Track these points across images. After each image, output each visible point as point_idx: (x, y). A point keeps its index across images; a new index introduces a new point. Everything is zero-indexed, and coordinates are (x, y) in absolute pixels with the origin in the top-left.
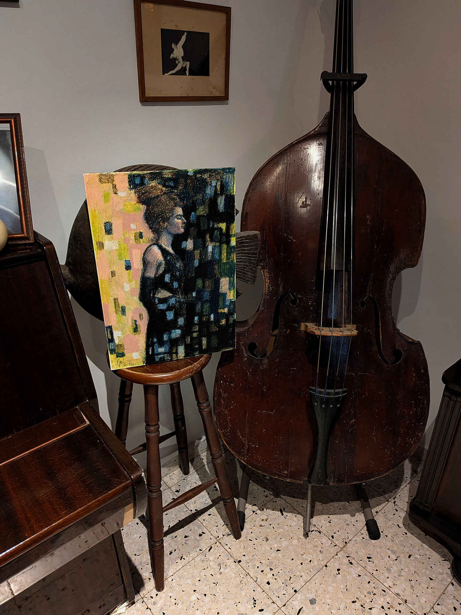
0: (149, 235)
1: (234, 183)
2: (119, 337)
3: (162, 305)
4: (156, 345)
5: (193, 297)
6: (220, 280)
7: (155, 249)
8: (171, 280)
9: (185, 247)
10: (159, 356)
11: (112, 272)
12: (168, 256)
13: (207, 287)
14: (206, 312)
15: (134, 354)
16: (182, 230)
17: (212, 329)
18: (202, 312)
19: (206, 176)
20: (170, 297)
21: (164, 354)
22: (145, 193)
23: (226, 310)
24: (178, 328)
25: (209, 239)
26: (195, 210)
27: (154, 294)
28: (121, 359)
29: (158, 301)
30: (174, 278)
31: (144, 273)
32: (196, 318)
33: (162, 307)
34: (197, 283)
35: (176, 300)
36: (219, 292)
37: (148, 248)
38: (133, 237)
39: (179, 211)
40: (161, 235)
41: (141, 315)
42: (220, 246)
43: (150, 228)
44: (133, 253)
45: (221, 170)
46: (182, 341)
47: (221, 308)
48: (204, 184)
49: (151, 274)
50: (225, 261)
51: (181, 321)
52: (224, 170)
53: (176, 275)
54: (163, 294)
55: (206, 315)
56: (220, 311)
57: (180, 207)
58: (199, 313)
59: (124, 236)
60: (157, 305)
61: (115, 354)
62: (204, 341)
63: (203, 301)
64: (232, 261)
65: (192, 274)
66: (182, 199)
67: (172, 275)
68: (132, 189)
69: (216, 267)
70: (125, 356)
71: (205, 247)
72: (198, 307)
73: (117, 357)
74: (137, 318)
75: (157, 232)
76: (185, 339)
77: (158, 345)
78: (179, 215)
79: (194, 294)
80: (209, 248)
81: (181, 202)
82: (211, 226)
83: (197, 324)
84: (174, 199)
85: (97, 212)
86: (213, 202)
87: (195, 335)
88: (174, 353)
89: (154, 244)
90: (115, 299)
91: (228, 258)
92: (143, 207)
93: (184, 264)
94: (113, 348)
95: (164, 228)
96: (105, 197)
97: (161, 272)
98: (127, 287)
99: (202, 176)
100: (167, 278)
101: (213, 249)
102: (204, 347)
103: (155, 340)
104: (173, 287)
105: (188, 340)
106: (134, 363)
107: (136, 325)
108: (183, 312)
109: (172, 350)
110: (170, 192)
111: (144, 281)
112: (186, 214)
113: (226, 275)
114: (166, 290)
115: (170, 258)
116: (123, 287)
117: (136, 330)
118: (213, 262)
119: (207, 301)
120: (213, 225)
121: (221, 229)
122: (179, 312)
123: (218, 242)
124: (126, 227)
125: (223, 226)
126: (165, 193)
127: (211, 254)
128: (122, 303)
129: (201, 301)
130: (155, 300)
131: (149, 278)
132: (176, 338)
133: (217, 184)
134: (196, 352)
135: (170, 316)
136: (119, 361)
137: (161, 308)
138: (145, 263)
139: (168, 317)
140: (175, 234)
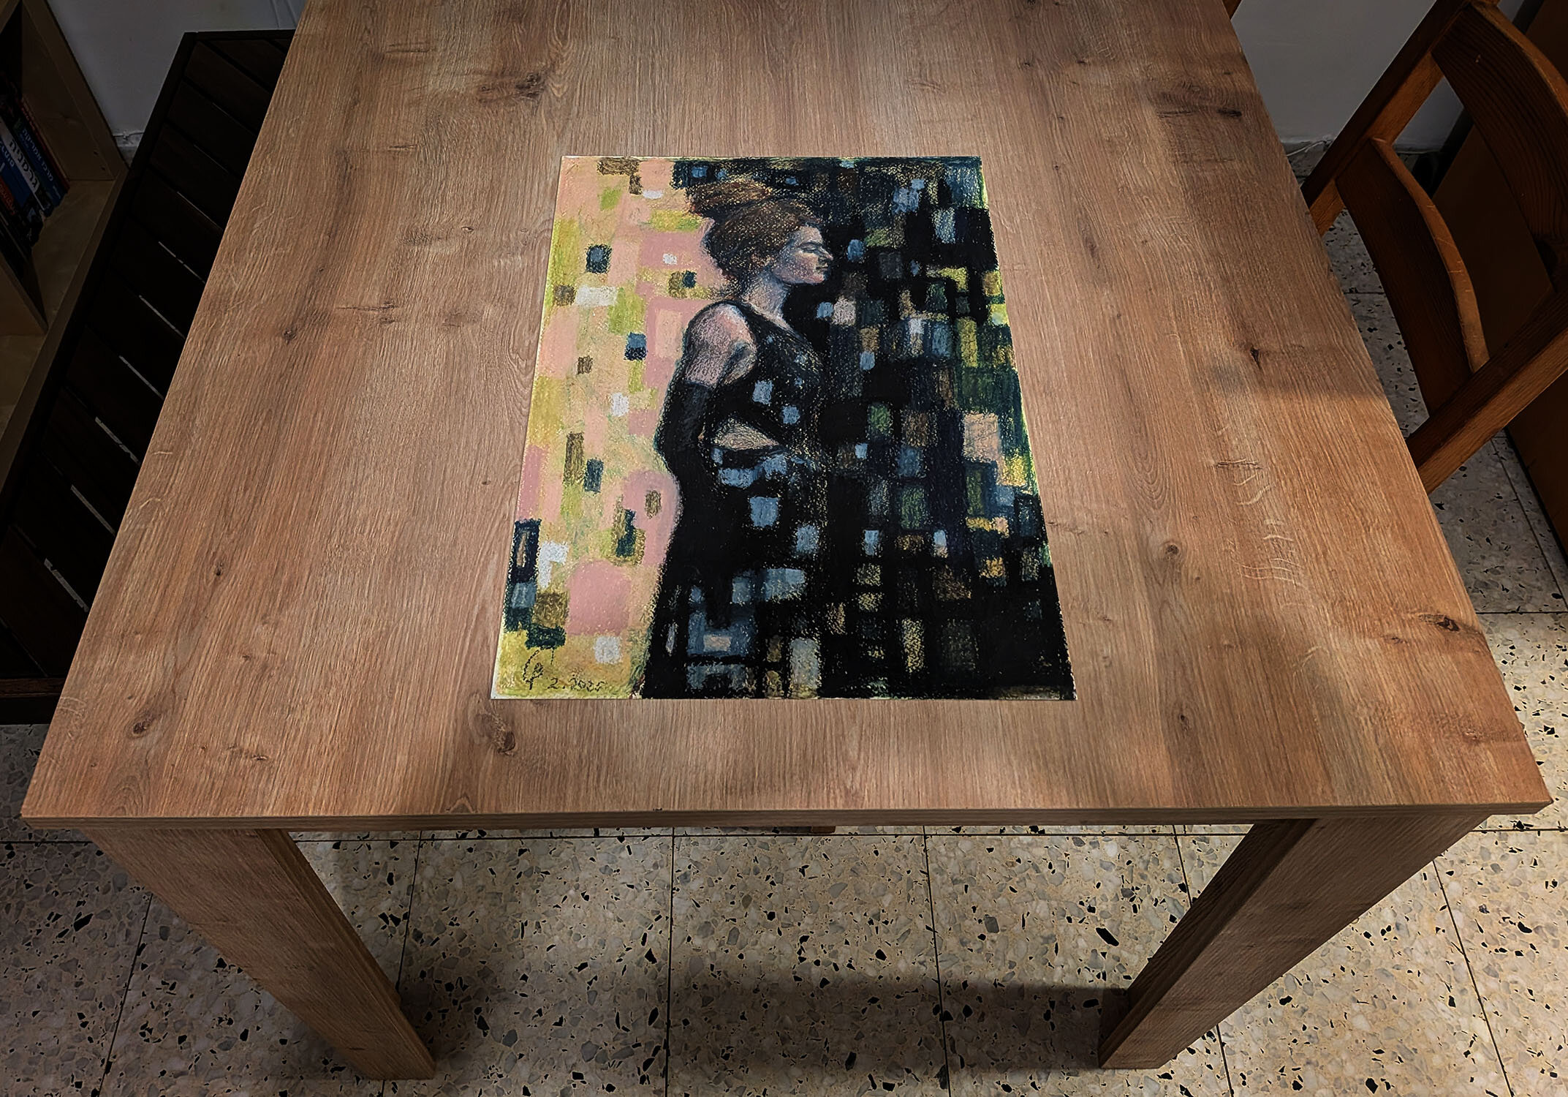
0: (712, 279)
1: (981, 187)
2: (556, 565)
3: (734, 472)
4: (698, 618)
5: (855, 461)
6: (961, 417)
7: (731, 313)
8: (774, 397)
9: (828, 317)
10: (707, 670)
11: (581, 360)
12: (768, 334)
13: (912, 436)
14: (911, 519)
15: (600, 640)
16: (821, 277)
17: (945, 591)
18: (895, 516)
19: (892, 170)
20: (766, 451)
21: (727, 660)
22: (716, 194)
23: (1001, 525)
24: (796, 564)
25: (909, 304)
26: (861, 235)
27: (711, 434)
28: (544, 654)
29: (724, 458)
30: (783, 393)
31: (684, 371)
32: (871, 538)
33: (735, 478)
34: (873, 419)
35: (789, 462)
36: (962, 458)
37: (706, 309)
38: (664, 282)
39: (813, 234)
40: (751, 282)
41: (652, 498)
42: (952, 322)
43: (720, 266)
44: (659, 322)
45: (937, 160)
46: (810, 619)
47: (976, 515)
48: (891, 185)
49: (708, 374)
50: (975, 365)
51: (807, 538)
52: (943, 160)
53: (792, 386)
54: (741, 437)
55: (914, 532)
56: (973, 524)
57: (814, 226)
58: (880, 517)
59: (640, 279)
60: (716, 470)
61: (525, 632)
62: (912, 636)
63: (898, 480)
64: (1006, 367)
65: (851, 388)
67: (778, 386)
68: (681, 187)
69: (943, 378)
70: (562, 642)
71: (895, 319)
72: (879, 497)
73: (530, 644)
74: (639, 508)
76: (825, 611)
77: (708, 619)
78: (812, 243)
79: (861, 451)
80: (913, 326)
81: (818, 217)
82: (915, 272)
83: (874, 560)
84: (797, 211)
85: (576, 224)
86: (919, 222)
87: (868, 601)
88: (774, 666)
89: (726, 302)
90: (572, 437)
91: (984, 357)
92: (706, 223)
93: (825, 361)
94: (523, 605)
95: (761, 269)
96: (604, 198)
97: (742, 373)
98: (621, 406)
99: (880, 171)
100: (762, 392)
101: (925, 328)
102: (913, 663)
103: (696, 596)
104: (781, 420)
105: (839, 621)
106: (597, 681)
107: (631, 528)
108: (814, 505)
109: (765, 651)
110: (785, 197)
111: (681, 392)
112: (834, 239)
113: (984, 406)
114: (755, 426)
115: (776, 341)
116: (607, 404)
117: (626, 545)
118: (927, 362)
119: (912, 481)
120: (923, 271)
121: (950, 283)
122: (802, 503)
123: (942, 312)
124: (649, 259)
125: (959, 276)
126: (771, 198)
127: (919, 342)
128: (592, 450)
129: (891, 479)
130: (710, 454)
131: (700, 387)
132: (785, 602)
133: (926, 186)
134: (876, 680)
135: (764, 512)
136: (532, 664)
137: (733, 483)
138: (692, 346)
139: (754, 517)
140: (797, 284)
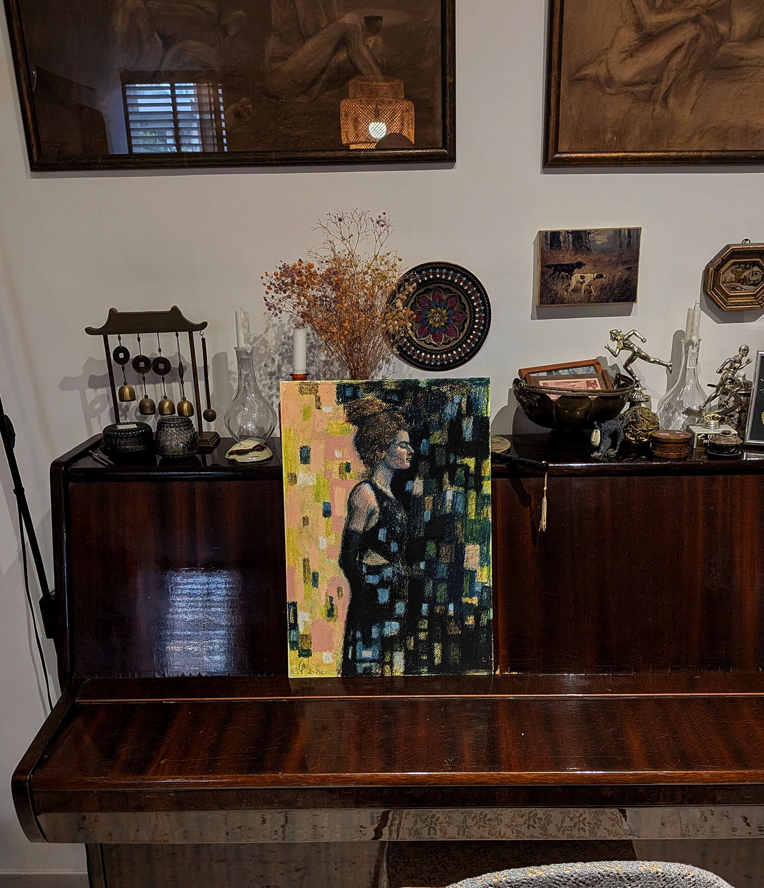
0: (359, 467)
1: (488, 400)
2: (305, 622)
3: (371, 576)
4: (360, 643)
5: (420, 570)
6: (465, 547)
7: (367, 488)
8: (387, 538)
9: (411, 490)
10: (364, 665)
11: (304, 518)
12: (385, 501)
13: (444, 557)
14: (441, 598)
15: (325, 654)
16: (408, 464)
17: (451, 631)
18: (435, 597)
19: (445, 389)
20: (384, 566)
21: (371, 661)
22: (358, 409)
23: (475, 601)
24: (396, 620)
25: (448, 481)
26: (428, 437)
27: (361, 558)
28: (305, 659)
29: (367, 570)
30: (391, 535)
31: (348, 523)
32: (425, 607)
33: (372, 580)
34: (428, 549)
35: (393, 571)
36: (463, 568)
37: (356, 486)
38: (336, 470)
39: (404, 436)
40: (377, 469)
41: (339, 590)
42: (466, 492)
43: (362, 458)
44: (336, 492)
45: (468, 380)
46: (401, 644)
47: (466, 596)
48: (443, 399)
49: (359, 526)
50: (473, 518)
51: (400, 608)
52: (472, 380)
53: (395, 531)
54: (374, 559)
55: (441, 604)
56: (465, 600)
57: (406, 430)
58: (429, 598)
59: (325, 468)
60: (364, 576)
61: (297, 651)
62: (437, 651)
63: (436, 579)
64: (486, 519)
65: (420, 532)
66: (409, 420)
67: (389, 530)
68: (341, 403)
69: (459, 526)
70: (311, 655)
71: (441, 492)
72: (429, 587)
73: (299, 656)
74: (334, 595)
75: (371, 464)
76: (406, 640)
77: (363, 644)
78: (404, 442)
79: (422, 565)
80: (448, 495)
81: (408, 424)
82: (451, 461)
83: (425, 617)
84: (397, 419)
85: (292, 432)
86: (455, 426)
87: (422, 636)
88: (387, 663)
89: (365, 482)
90: (304, 560)
91: (478, 514)
92: (353, 429)
93: (409, 516)
94: (295, 640)
95: (381, 460)
96: (304, 413)
97: (373, 524)
98: (323, 544)
99: (438, 389)
100: (382, 535)
101: (454, 496)
102: (437, 661)
103: (359, 635)
104: (390, 550)
105: (411, 643)
106: (324, 670)
107: (332, 605)
108: (403, 593)
109: (384, 657)
110: (392, 409)
111: (348, 535)
112: (415, 440)
113: (475, 540)
114: (379, 553)
115: (388, 505)
116: (317, 543)
117: (330, 613)
118: (452, 517)
119: (442, 580)
120: (455, 460)
121: (467, 467)
122: (398, 591)
123: (462, 486)
124: (329, 455)
125: (471, 462)
126: (385, 410)
127: (450, 504)
128: (314, 567)
129: (434, 579)
130: (361, 568)
131: (355, 532)
132: (391, 636)
133: (461, 400)
134: (424, 668)
135: (384, 596)
136: (301, 664)
137: (371, 582)
138: (351, 508)
139: (380, 598)
140: (398, 470)
